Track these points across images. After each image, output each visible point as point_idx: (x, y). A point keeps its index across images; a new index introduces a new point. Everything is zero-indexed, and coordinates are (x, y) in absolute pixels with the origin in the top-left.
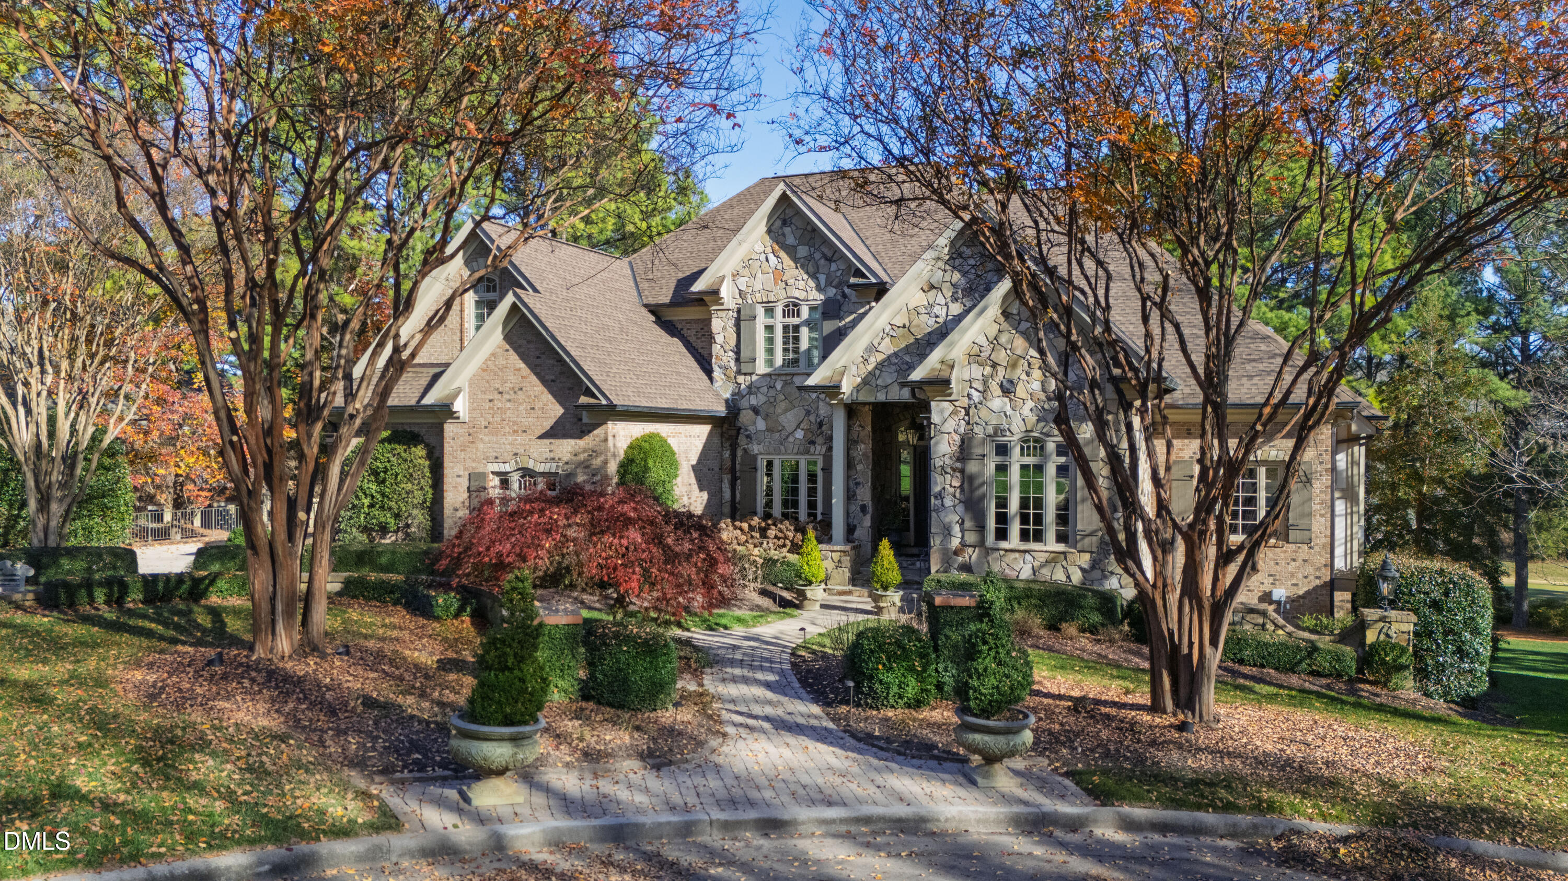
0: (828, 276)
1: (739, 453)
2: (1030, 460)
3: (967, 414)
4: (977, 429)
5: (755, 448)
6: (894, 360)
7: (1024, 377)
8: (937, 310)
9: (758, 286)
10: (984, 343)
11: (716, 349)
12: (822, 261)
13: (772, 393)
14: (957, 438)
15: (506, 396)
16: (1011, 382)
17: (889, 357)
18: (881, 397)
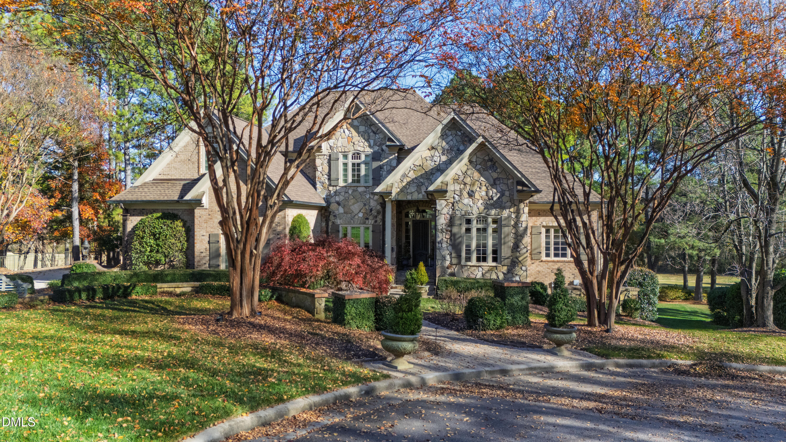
0: (375, 141)
1: (330, 224)
2: (480, 226)
3: (453, 205)
4: (457, 212)
5: (338, 222)
6: (415, 181)
7: (478, 189)
8: (435, 158)
9: (339, 144)
10: (461, 174)
11: (318, 174)
12: (372, 134)
13: (347, 195)
14: (448, 216)
16: (472, 191)
17: (413, 180)
18: (409, 198)
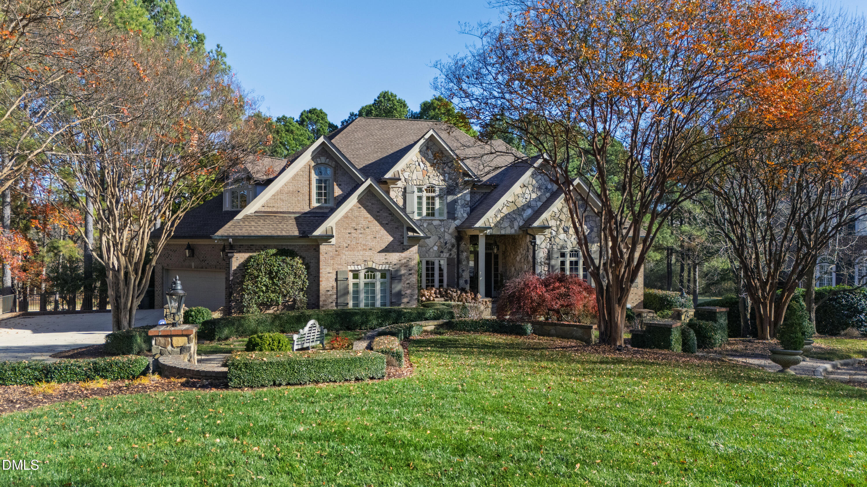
0: (450, 175)
2: (573, 259)
3: (550, 240)
4: (555, 247)
6: (508, 216)
8: (526, 196)
9: (414, 177)
10: (557, 211)
12: (447, 168)
14: (547, 250)
15: (359, 231)
16: (567, 227)
17: (506, 215)
18: (503, 232)
